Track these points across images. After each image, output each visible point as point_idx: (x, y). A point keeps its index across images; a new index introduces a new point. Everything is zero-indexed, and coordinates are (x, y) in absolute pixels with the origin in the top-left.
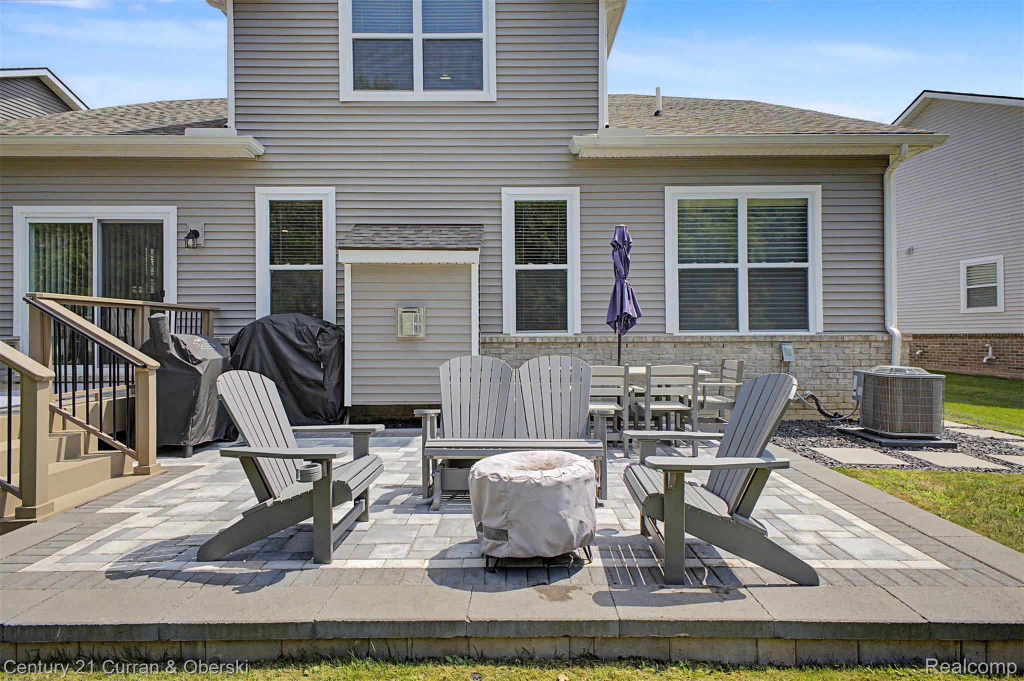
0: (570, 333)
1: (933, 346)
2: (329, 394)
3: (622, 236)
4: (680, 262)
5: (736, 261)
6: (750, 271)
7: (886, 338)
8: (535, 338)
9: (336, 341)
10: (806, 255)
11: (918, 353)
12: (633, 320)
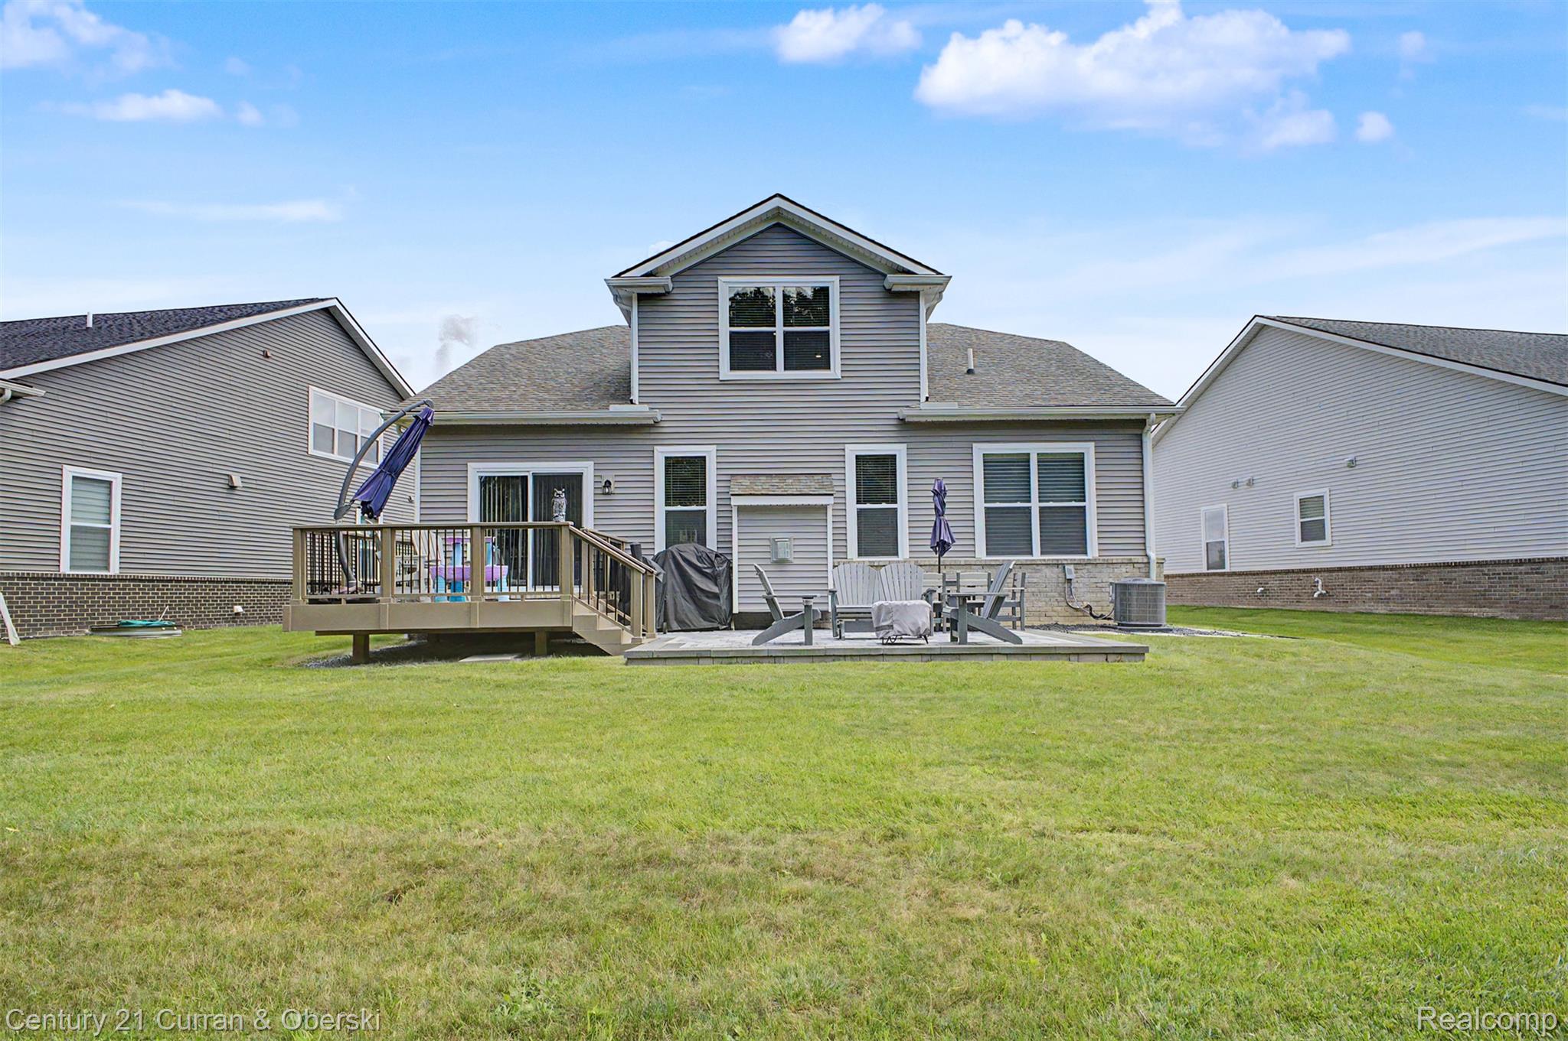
0: (900, 558)
1: (1273, 583)
2: (722, 603)
3: (940, 486)
4: (986, 502)
5: (1030, 501)
6: (1041, 509)
7: (1146, 560)
8: (874, 562)
9: (725, 565)
10: (1084, 496)
11: (1259, 591)
12: (949, 545)
